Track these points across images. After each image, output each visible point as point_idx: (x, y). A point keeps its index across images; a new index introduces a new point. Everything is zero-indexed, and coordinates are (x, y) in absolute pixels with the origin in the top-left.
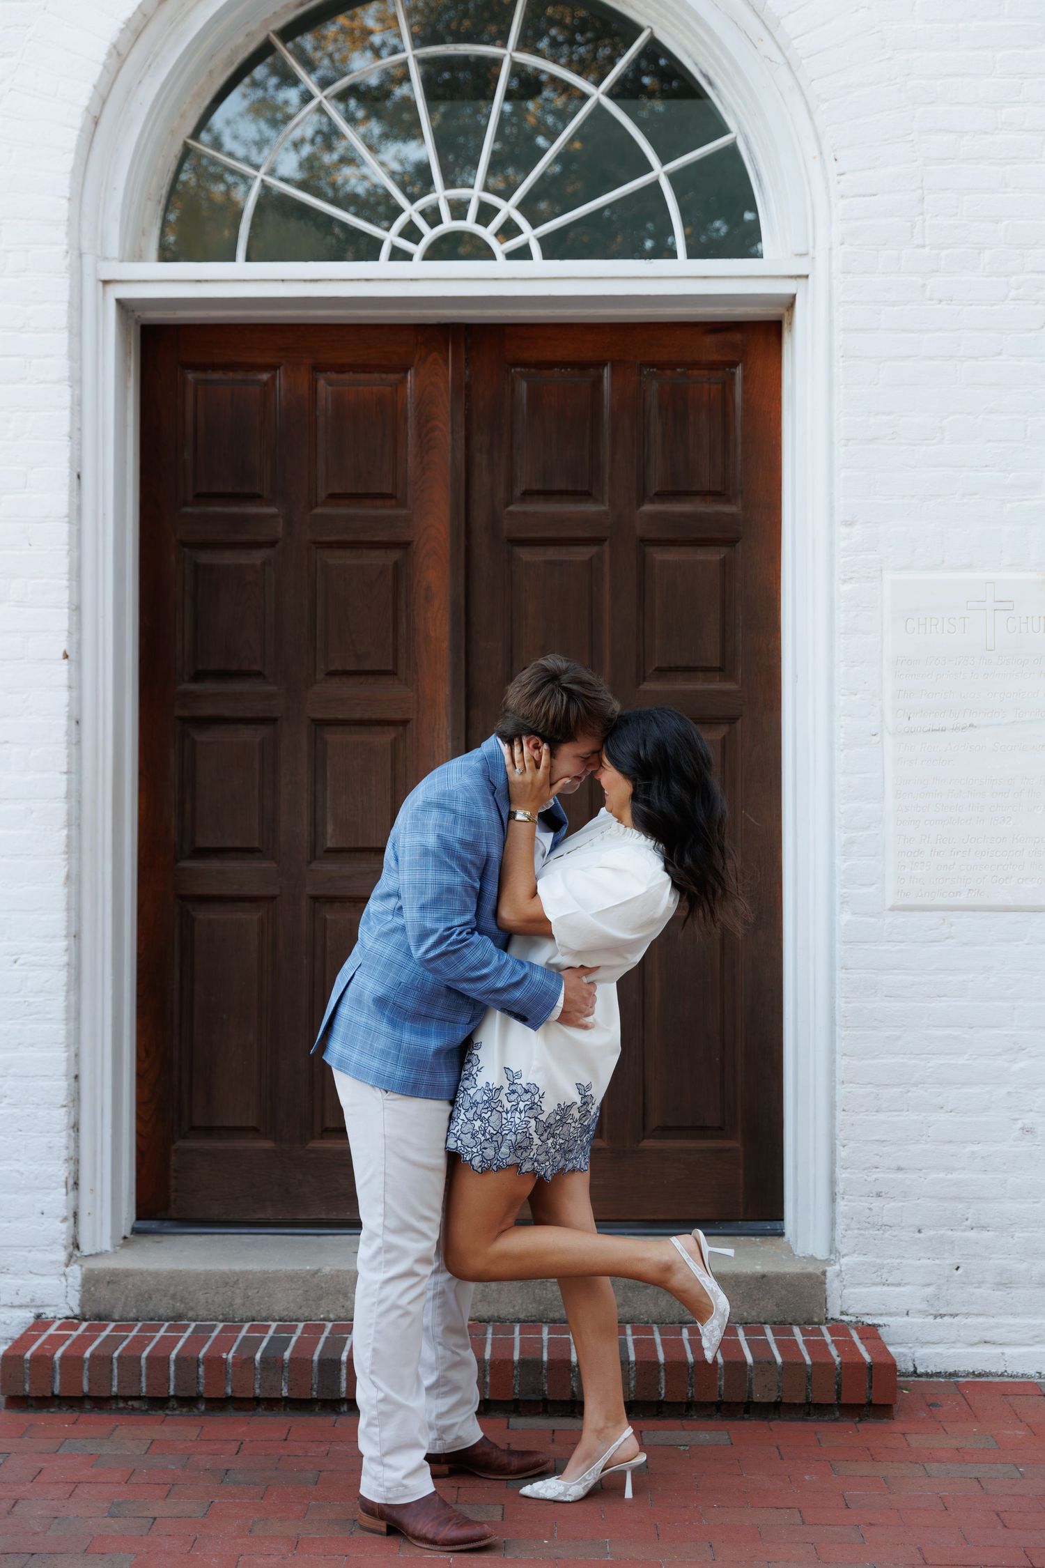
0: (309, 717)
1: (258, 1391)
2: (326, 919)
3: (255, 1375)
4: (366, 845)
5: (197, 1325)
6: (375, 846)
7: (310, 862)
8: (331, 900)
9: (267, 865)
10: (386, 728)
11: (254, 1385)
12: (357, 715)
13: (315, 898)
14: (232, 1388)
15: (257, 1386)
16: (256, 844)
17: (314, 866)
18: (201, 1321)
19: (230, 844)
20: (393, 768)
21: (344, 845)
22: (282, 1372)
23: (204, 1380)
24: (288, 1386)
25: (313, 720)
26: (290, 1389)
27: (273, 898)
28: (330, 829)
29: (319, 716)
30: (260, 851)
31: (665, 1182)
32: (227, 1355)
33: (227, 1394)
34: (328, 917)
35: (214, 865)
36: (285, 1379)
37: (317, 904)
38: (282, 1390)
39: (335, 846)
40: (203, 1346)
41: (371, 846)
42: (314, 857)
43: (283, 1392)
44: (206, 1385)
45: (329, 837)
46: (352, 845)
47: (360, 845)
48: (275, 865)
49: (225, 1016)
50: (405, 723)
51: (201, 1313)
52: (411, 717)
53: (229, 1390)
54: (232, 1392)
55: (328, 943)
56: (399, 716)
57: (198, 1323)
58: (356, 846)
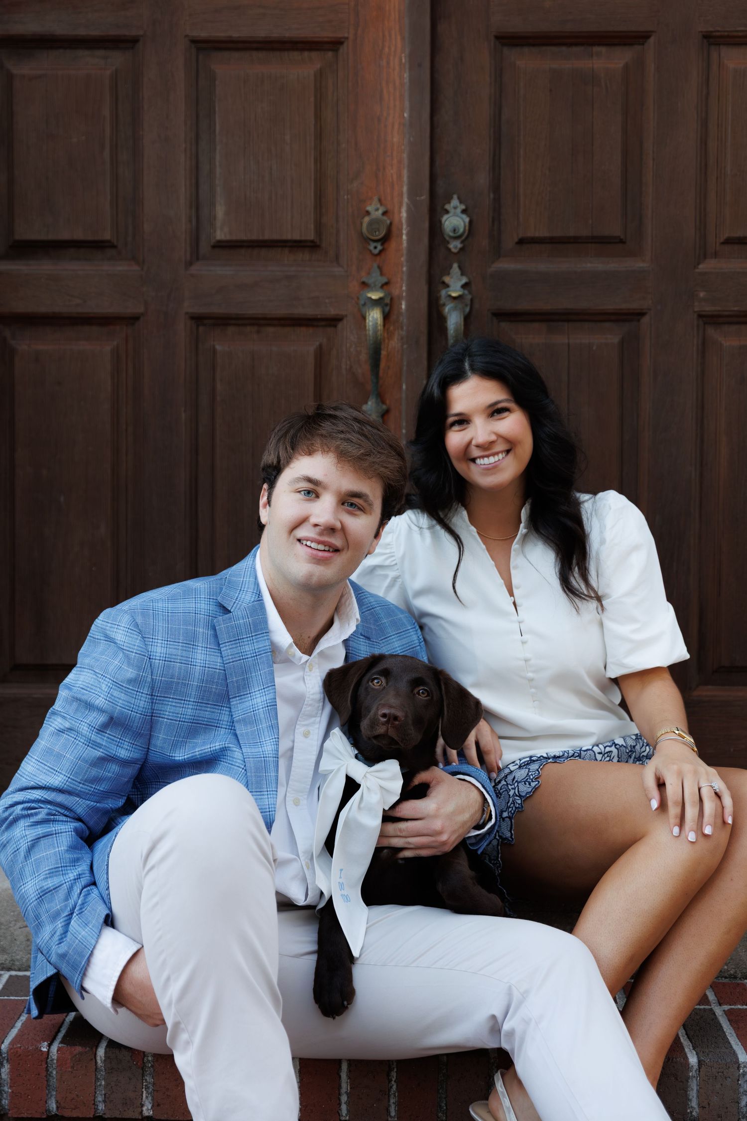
0: (186, 36)
1: (101, 1107)
2: (214, 351)
3: (97, 1079)
4: (276, 237)
5: (11, 976)
6: (289, 237)
7: (190, 264)
8: (223, 321)
9: (121, 267)
10: (306, 54)
11: (95, 1097)
12: (262, 31)
13: (198, 319)
14: (57, 1102)
15: (100, 1098)
16: (107, 236)
17: (195, 269)
18: (19, 970)
19: (65, 235)
20: (318, 116)
21: (242, 236)
22: (143, 1075)
23: (11, 1087)
24: (153, 1100)
25: (194, 41)
26: (156, 1105)
27: (133, 319)
28: (220, 211)
29: (203, 34)
30: (114, 246)
31: (732, 750)
32: (50, 1045)
33: (50, 1111)
34: (218, 348)
35: (43, 267)
36: (147, 1088)
37: (201, 329)
38: (142, 1106)
39: (228, 238)
40: (13, 1027)
41: (284, 238)
42: (195, 256)
43: (144, 1109)
44: (14, 1095)
45: (218, 224)
46: (254, 236)
47: (267, 236)
48: (136, 268)
49: (62, 499)
50: (335, 44)
51: (18, 957)
52: (346, 35)
53: (53, 1105)
54: (58, 1108)
55: (219, 386)
56: (327, 34)
57: (13, 973)
58: (261, 238)
